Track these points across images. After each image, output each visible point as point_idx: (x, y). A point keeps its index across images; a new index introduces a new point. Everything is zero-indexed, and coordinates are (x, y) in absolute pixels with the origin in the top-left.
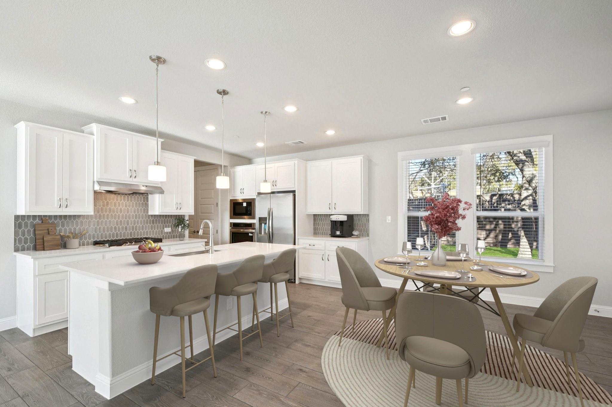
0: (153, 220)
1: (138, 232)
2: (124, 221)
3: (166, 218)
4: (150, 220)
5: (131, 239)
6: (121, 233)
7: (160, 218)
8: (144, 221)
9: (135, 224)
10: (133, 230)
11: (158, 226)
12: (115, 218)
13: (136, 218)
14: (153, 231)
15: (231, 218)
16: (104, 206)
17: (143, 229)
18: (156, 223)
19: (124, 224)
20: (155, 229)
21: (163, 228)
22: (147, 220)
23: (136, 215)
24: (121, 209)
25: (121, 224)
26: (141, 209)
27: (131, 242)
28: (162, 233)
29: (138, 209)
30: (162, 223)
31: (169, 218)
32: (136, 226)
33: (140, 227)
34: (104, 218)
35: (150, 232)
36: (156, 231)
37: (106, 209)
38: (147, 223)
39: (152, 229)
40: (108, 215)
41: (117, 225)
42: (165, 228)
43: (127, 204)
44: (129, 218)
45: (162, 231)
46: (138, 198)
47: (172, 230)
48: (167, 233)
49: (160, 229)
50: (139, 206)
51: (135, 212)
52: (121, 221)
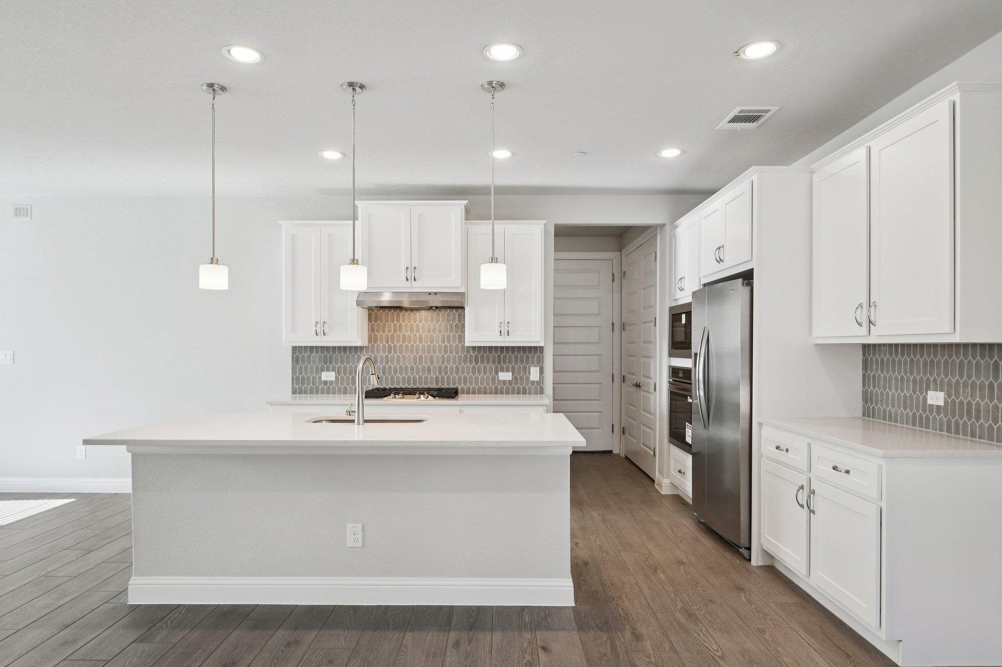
0: (476, 357)
1: (448, 378)
2: (426, 357)
3: (502, 352)
4: (471, 356)
5: (425, 388)
6: (420, 377)
7: (490, 352)
8: (460, 357)
9: (443, 363)
10: (440, 373)
11: (485, 368)
12: (412, 352)
13: (446, 352)
14: (477, 378)
15: (671, 355)
16: (395, 331)
17: (457, 373)
18: (483, 362)
19: (426, 362)
20: (479, 374)
21: (497, 373)
22: (466, 356)
23: (446, 347)
24: (421, 337)
25: (421, 363)
26: (454, 336)
27: (404, 394)
28: (493, 383)
29: (449, 337)
30: (494, 363)
31: (507, 352)
32: (446, 367)
33: (452, 368)
34: (395, 352)
35: (471, 378)
36: (483, 379)
37: (398, 336)
38: (465, 362)
39: (474, 373)
40: (401, 346)
41: (415, 363)
42: (500, 373)
43: (431, 327)
44: (434, 352)
45: (493, 379)
46: (449, 314)
47: (515, 378)
48: (504, 382)
49: (491, 374)
50: (451, 331)
51: (443, 342)
52: (421, 357)
